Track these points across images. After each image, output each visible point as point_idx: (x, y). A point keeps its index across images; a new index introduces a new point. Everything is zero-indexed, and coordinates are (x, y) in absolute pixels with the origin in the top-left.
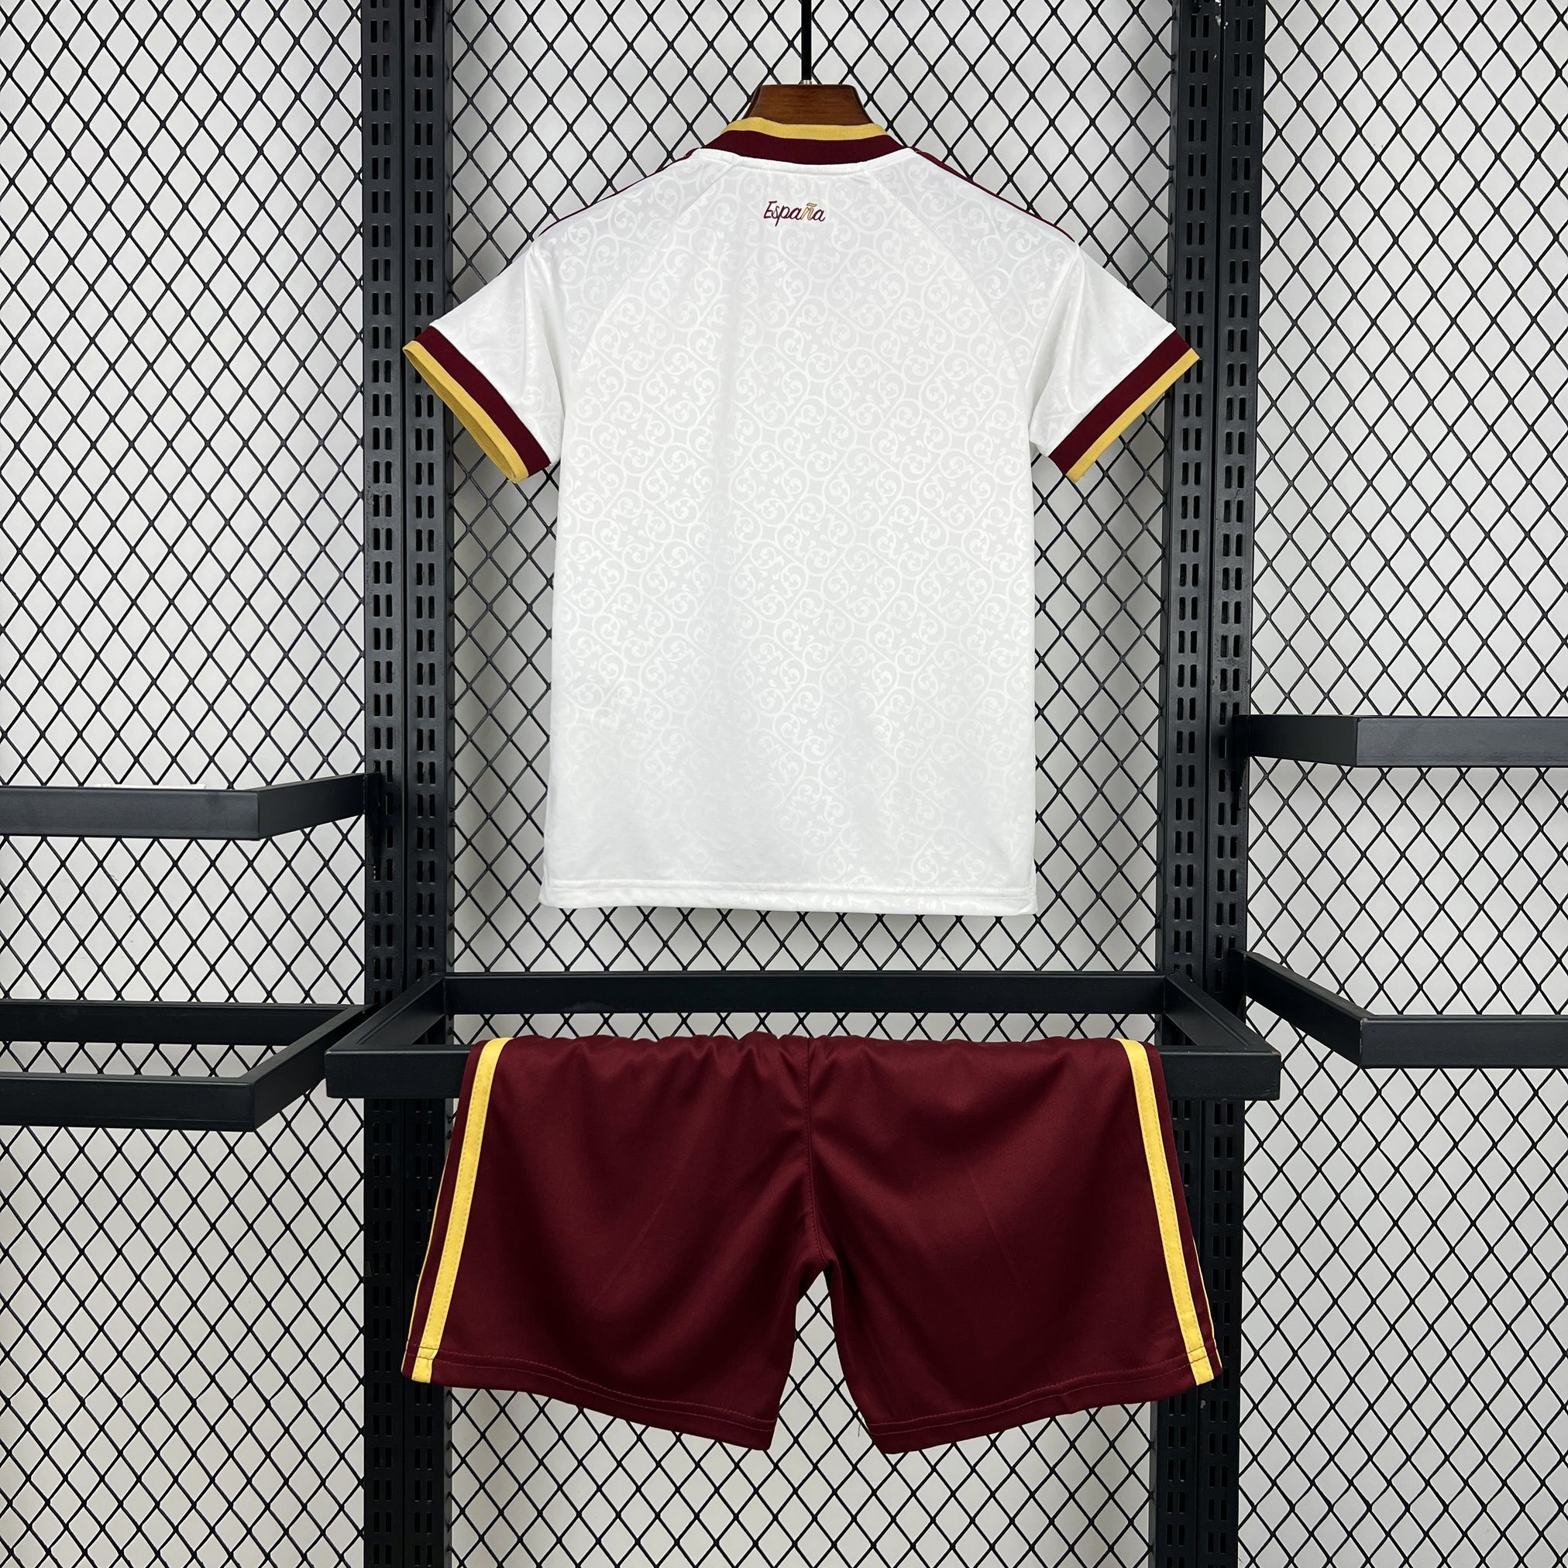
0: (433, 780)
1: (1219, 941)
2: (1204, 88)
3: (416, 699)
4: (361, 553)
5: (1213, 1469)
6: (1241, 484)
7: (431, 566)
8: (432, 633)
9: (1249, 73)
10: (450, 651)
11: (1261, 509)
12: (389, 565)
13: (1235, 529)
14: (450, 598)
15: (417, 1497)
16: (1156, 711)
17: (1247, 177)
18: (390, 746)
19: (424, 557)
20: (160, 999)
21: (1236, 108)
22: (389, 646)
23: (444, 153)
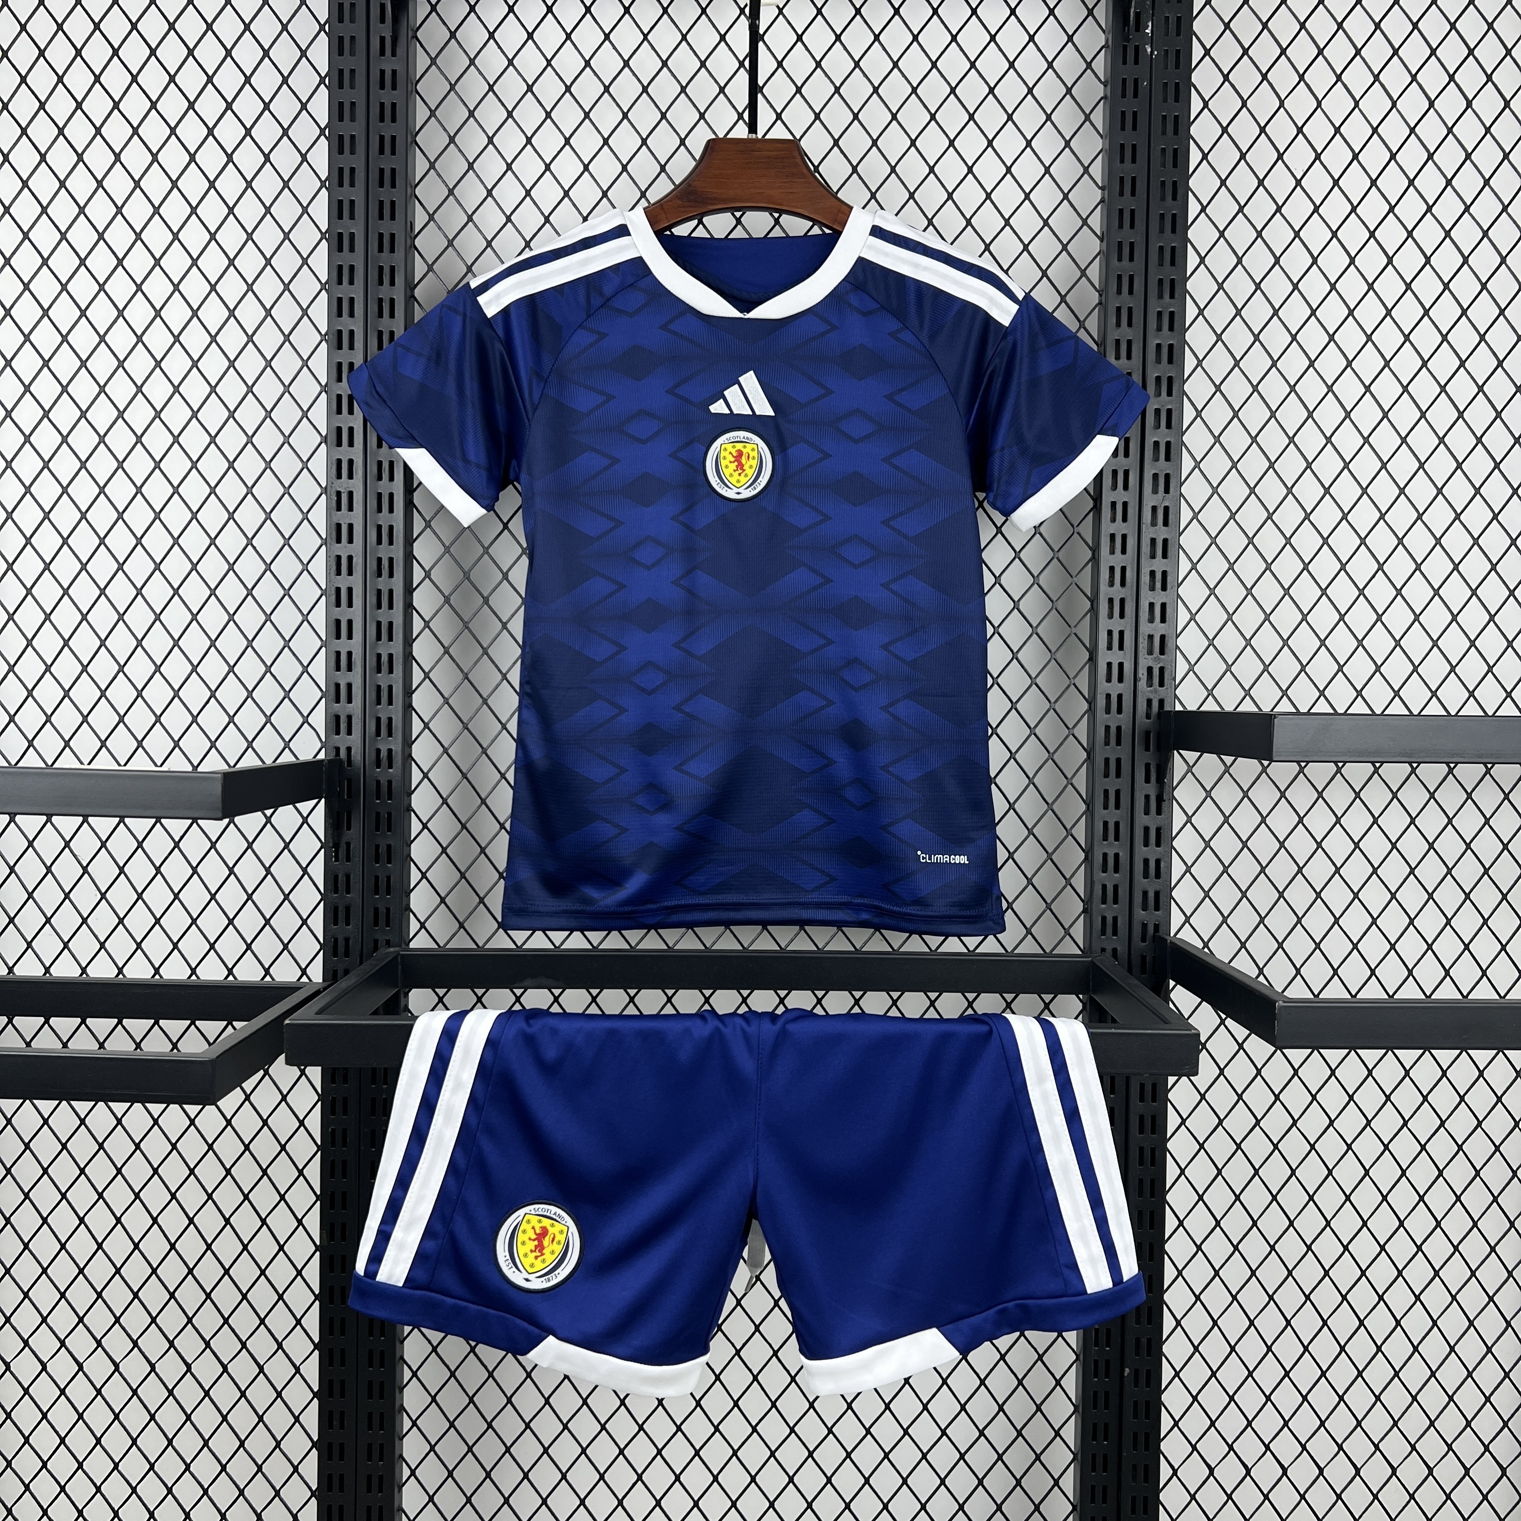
0: (390, 767)
1: (1145, 926)
2: (1135, 113)
3: (374, 688)
4: (324, 547)
5: (1135, 1434)
6: (1167, 491)
7: (391, 560)
8: (391, 624)
9: (1177, 100)
10: (409, 641)
11: (1186, 515)
12: (350, 558)
13: (1161, 533)
14: (409, 590)
15: (370, 1459)
16: (1085, 706)
17: (1174, 198)
18: (349, 733)
19: (384, 552)
20: (124, 976)
21: (1164, 133)
22: (350, 637)
23: (408, 164)
